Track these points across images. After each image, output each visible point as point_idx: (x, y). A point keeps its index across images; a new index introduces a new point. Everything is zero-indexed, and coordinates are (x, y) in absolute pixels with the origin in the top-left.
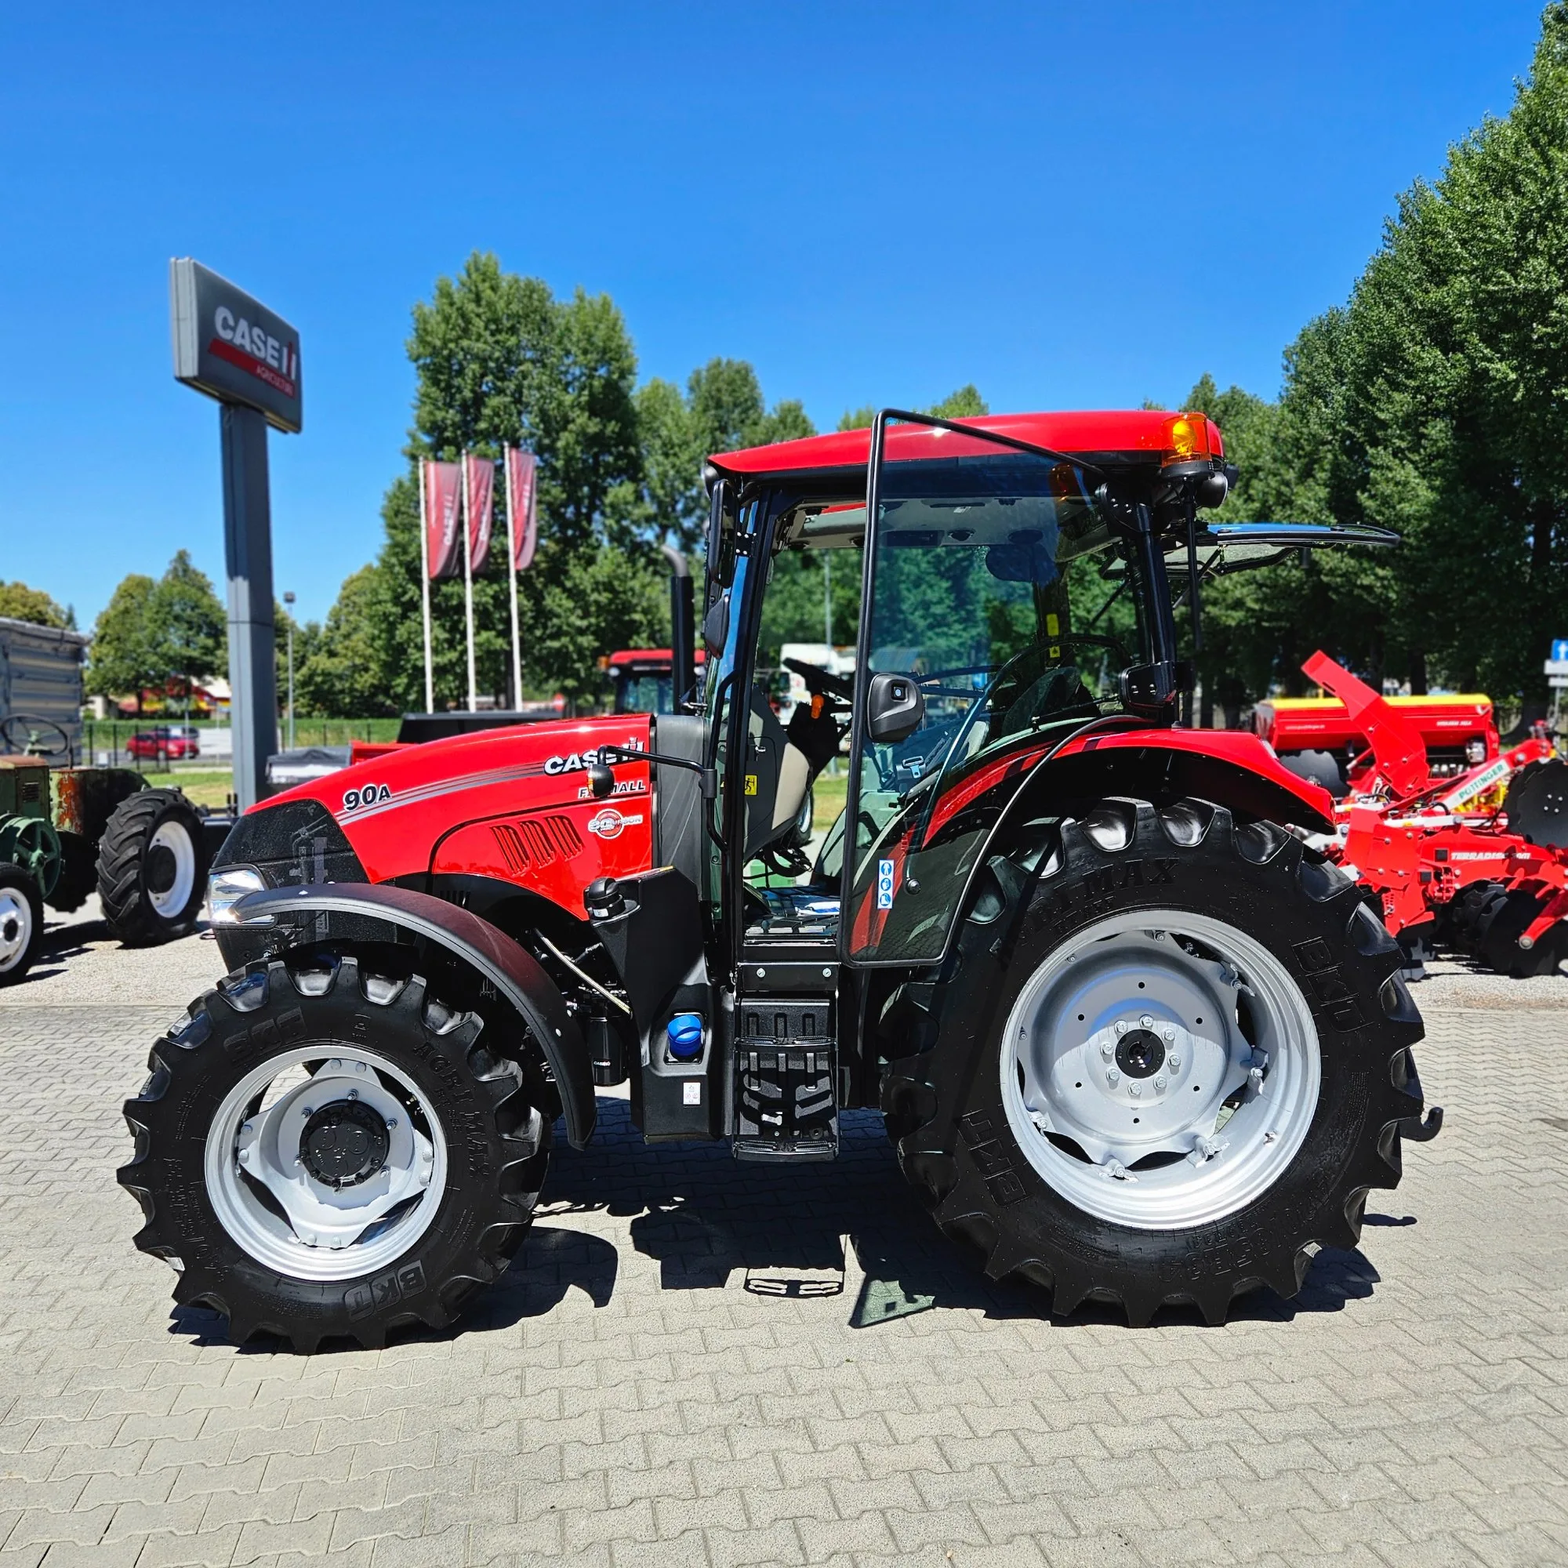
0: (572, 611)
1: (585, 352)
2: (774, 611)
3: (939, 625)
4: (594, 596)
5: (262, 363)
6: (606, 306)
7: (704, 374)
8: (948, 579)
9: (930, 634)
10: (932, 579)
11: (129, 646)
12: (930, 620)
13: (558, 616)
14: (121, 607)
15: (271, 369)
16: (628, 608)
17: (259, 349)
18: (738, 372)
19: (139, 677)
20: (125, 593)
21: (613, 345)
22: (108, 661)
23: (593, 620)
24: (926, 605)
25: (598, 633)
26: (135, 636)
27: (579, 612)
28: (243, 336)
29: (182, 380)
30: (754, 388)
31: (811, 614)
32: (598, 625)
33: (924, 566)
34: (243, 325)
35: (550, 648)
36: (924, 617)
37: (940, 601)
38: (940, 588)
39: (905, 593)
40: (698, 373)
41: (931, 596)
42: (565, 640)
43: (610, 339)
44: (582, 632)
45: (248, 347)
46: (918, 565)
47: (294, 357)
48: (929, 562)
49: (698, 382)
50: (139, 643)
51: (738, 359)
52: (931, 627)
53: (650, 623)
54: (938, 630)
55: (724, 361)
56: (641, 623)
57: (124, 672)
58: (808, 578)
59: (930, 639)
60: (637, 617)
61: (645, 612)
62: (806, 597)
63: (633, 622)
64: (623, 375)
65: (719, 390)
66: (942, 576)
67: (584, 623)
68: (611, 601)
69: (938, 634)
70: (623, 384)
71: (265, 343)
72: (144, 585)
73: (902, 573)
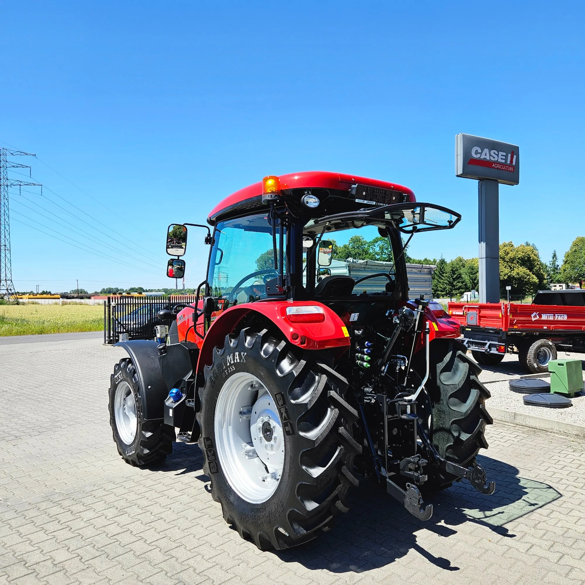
5: (497, 162)
14: (574, 249)
15: (500, 164)
17: (494, 158)
22: (568, 271)
28: (486, 155)
29: (458, 176)
34: (486, 151)
45: (488, 158)
47: (515, 157)
71: (498, 155)
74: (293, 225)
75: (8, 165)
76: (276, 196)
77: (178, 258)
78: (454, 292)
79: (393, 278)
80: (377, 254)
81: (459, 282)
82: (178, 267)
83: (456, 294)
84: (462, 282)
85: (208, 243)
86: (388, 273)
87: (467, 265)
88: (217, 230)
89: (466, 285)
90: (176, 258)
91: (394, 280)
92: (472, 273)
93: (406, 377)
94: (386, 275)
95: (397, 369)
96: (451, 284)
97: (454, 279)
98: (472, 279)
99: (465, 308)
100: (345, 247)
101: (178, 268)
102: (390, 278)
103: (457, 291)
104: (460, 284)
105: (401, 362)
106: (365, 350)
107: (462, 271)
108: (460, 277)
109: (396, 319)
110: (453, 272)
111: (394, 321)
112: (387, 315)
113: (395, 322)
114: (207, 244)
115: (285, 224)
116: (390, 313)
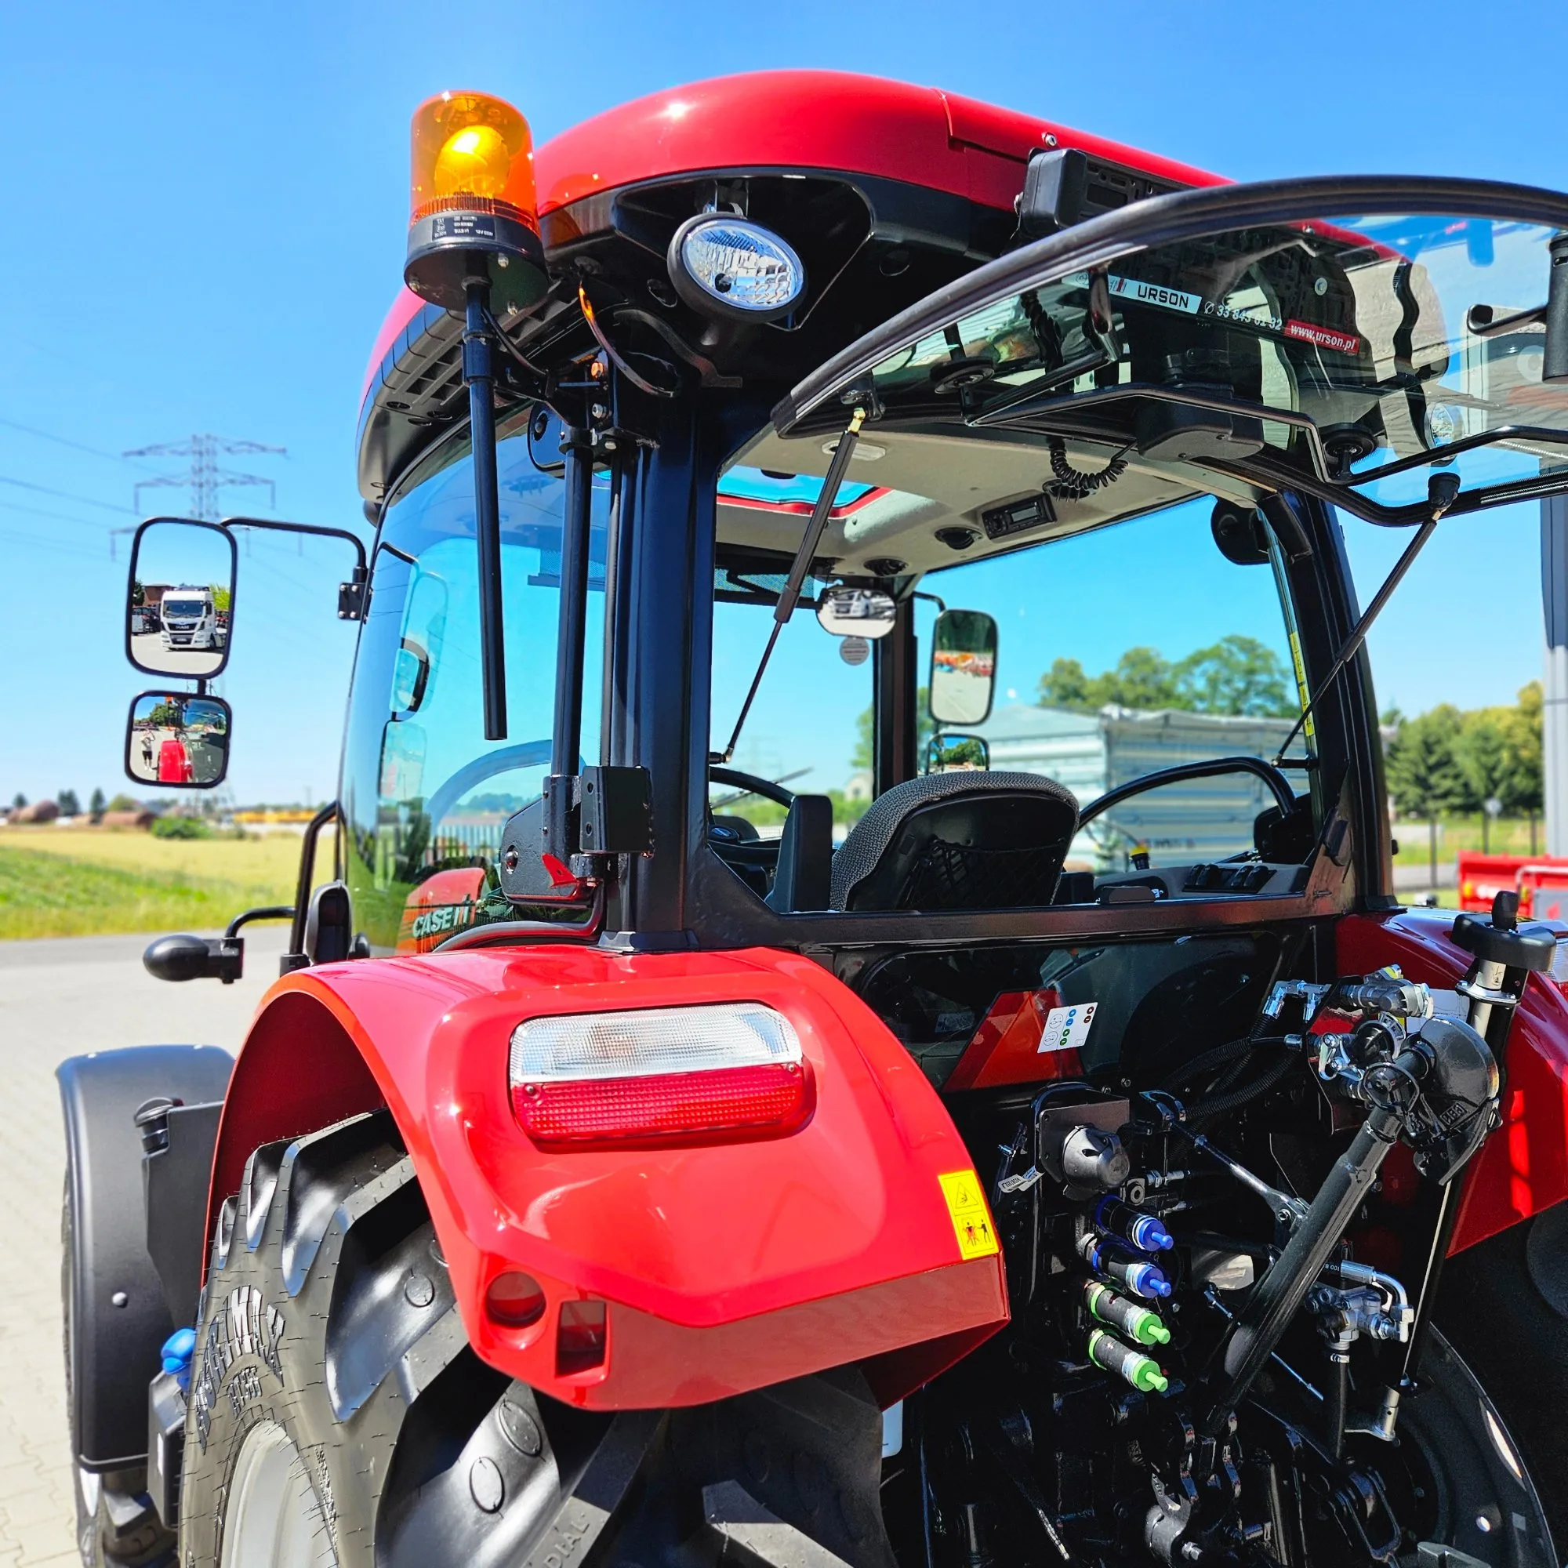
74: (648, 450)
75: (220, 479)
76: (482, 223)
77: (202, 686)
78: (1431, 805)
79: (1299, 784)
80: (1200, 697)
81: (1445, 777)
82: (212, 730)
83: (1437, 811)
84: (1456, 777)
85: (353, 614)
86: (1270, 759)
87: (1468, 730)
88: (385, 546)
89: (1466, 785)
90: (192, 687)
91: (1306, 799)
92: (1485, 752)
93: (1398, 1389)
94: (1254, 766)
95: (1342, 1345)
96: (1421, 782)
97: (1431, 769)
98: (1484, 767)
99: (1527, 875)
100: (1108, 679)
101: (209, 735)
102: (1280, 787)
103: (1441, 804)
104: (1447, 784)
105: (1364, 1309)
106: (1135, 1271)
107: (1455, 744)
108: (1446, 761)
109: (1338, 1054)
110: (1428, 747)
111: (1322, 1068)
112: (1270, 1012)
113: (1329, 1070)
114: (346, 617)
115: (601, 443)
116: (1294, 1004)
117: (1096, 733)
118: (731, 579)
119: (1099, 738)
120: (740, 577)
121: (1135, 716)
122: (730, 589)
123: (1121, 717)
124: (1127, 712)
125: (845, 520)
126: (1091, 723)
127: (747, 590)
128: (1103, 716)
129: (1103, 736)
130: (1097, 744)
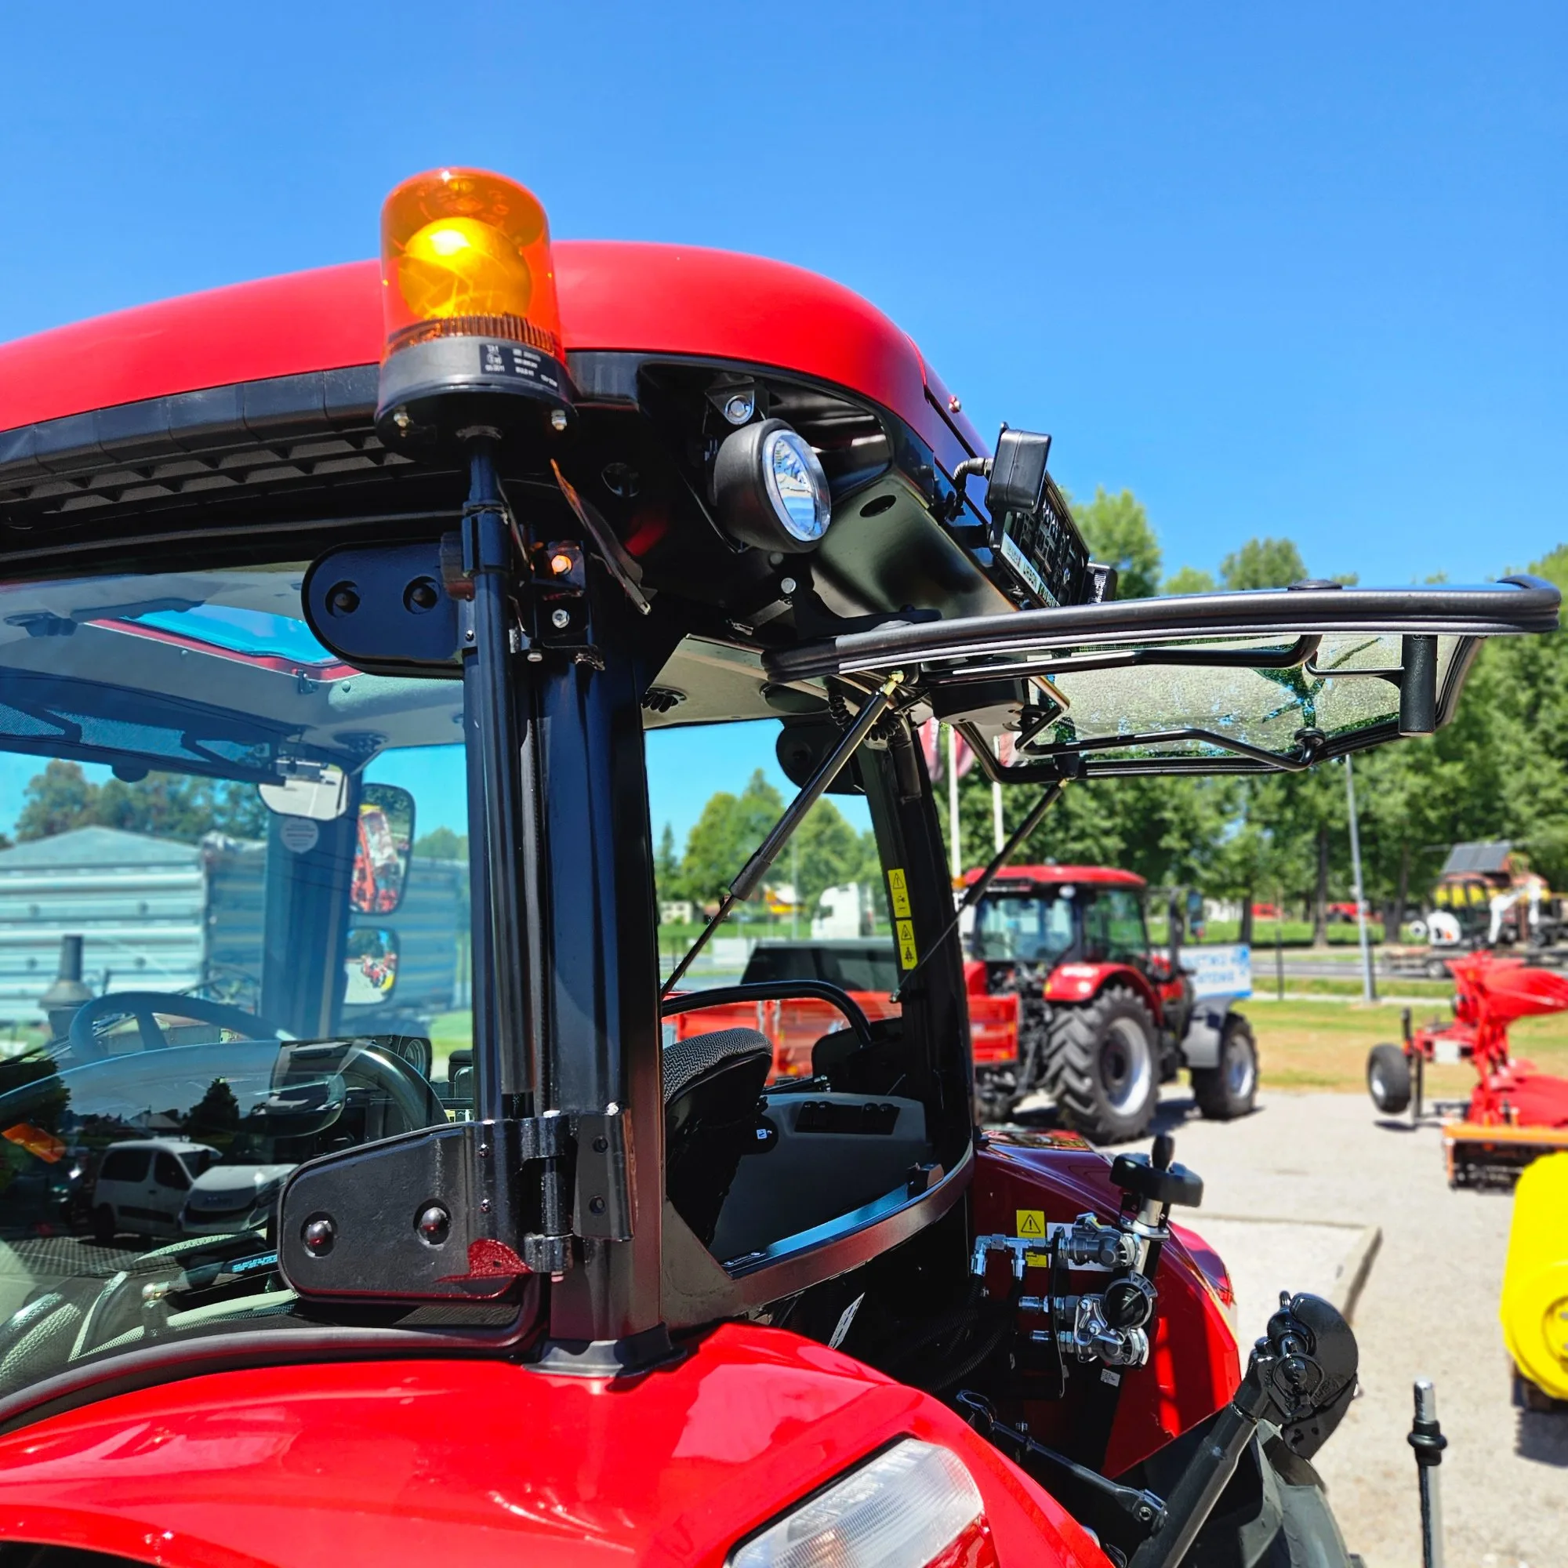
0: (1096, 812)
1: (1104, 549)
2: (1331, 804)
3: (1553, 812)
4: (1119, 796)
6: (1127, 502)
7: (1238, 558)
8: (1560, 758)
9: (1540, 822)
10: (1541, 759)
11: (714, 856)
12: (1539, 807)
13: (1080, 817)
14: (708, 822)
16: (1158, 806)
18: (1279, 550)
19: (722, 884)
20: (712, 810)
21: (1135, 538)
22: (697, 871)
23: (1118, 820)
24: (1532, 790)
25: (1124, 834)
26: (719, 847)
27: (1103, 812)
30: (1298, 564)
31: (1378, 805)
32: (1124, 826)
33: (1528, 744)
35: (1072, 851)
36: (1530, 804)
37: (1552, 784)
38: (1551, 768)
39: (1504, 777)
40: (1231, 557)
41: (1538, 777)
42: (1089, 842)
43: (1131, 533)
44: (1107, 833)
46: (1519, 744)
48: (1534, 740)
49: (1231, 566)
50: (721, 854)
51: (1277, 539)
52: (1541, 815)
53: (1183, 822)
54: (1553, 818)
55: (1261, 542)
56: (1171, 822)
57: (709, 880)
58: (1372, 763)
59: (1541, 829)
60: (1168, 815)
61: (1176, 809)
62: (1370, 787)
63: (1163, 821)
64: (1146, 566)
65: (1256, 571)
66: (1551, 754)
67: (1107, 824)
68: (1137, 800)
69: (1553, 824)
70: (1147, 576)
72: (727, 801)
73: (1499, 754)
109: (1093, 1317)
112: (978, 1271)
117: (196, 863)
118: (187, 743)
119: (199, 868)
120: (200, 743)
121: (241, 845)
122: (188, 758)
123: (226, 846)
124: (231, 842)
125: (331, 685)
126: (191, 851)
127: (203, 759)
128: (207, 846)
129: (204, 867)
130: (195, 875)
